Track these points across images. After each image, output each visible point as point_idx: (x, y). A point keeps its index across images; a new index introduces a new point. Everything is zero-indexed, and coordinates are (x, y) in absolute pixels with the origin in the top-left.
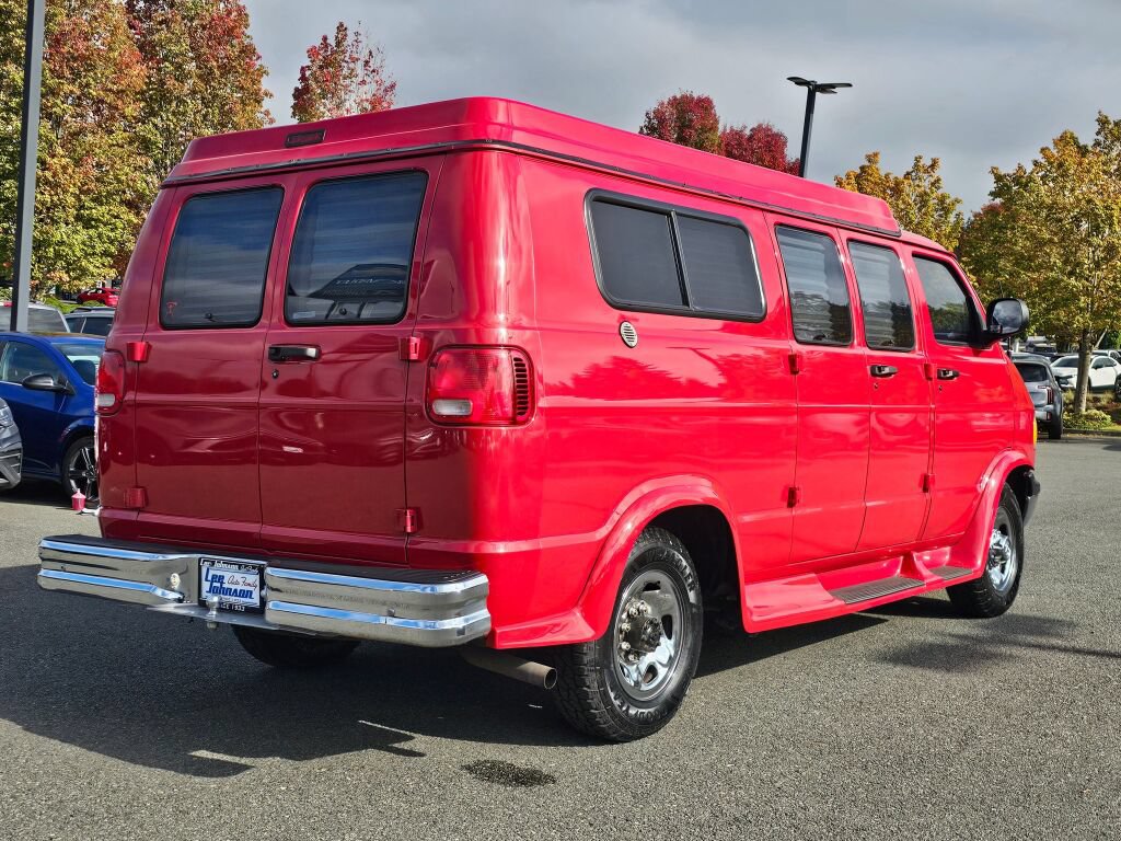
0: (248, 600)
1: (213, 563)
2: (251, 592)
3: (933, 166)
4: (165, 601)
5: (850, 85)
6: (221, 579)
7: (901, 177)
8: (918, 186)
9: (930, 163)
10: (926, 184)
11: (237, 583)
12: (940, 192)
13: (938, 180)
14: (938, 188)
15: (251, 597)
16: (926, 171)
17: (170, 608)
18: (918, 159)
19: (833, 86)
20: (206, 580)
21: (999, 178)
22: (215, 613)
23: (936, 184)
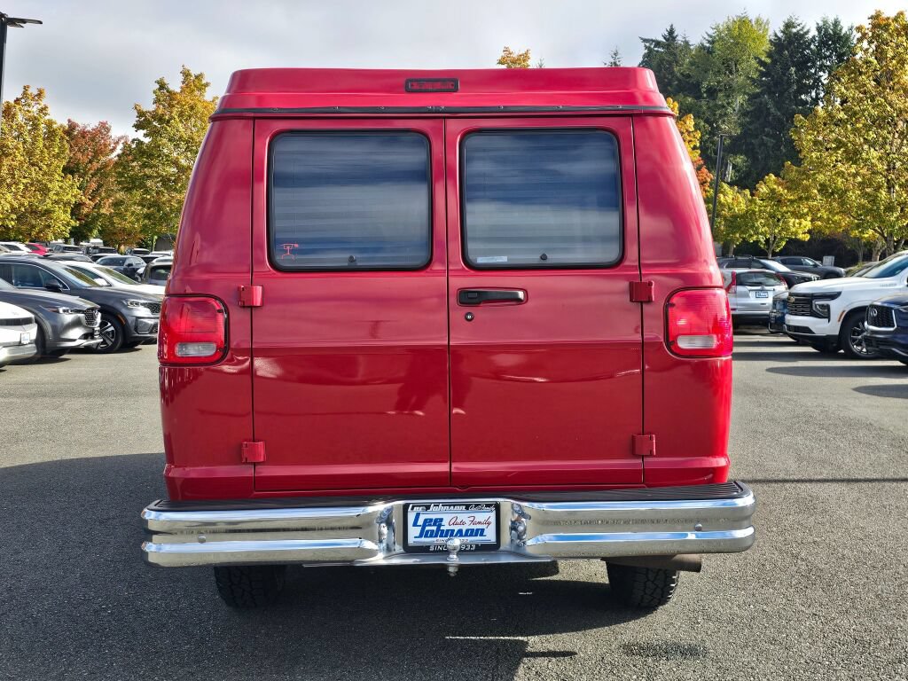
0: (479, 538)
1: (428, 507)
2: (483, 530)
3: (40, 94)
4: (372, 553)
5: (41, 23)
6: (438, 522)
7: (12, 102)
8: (28, 111)
9: (36, 92)
10: (35, 109)
11: (463, 523)
12: (47, 117)
13: (45, 108)
14: (46, 114)
15: (482, 535)
16: (33, 99)
17: (379, 559)
18: (26, 88)
19: (24, 21)
20: (415, 524)
21: (141, 114)
22: (455, 556)
23: (43, 110)
